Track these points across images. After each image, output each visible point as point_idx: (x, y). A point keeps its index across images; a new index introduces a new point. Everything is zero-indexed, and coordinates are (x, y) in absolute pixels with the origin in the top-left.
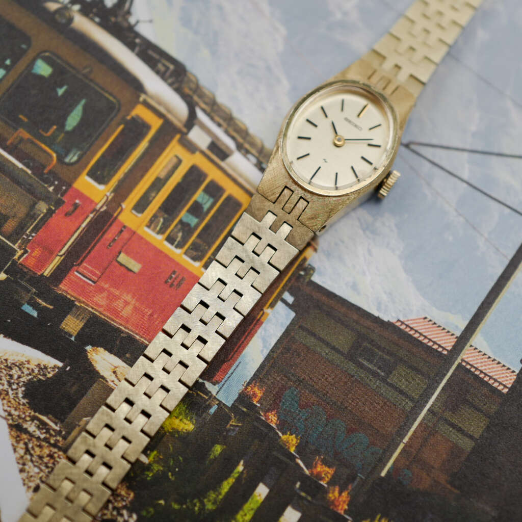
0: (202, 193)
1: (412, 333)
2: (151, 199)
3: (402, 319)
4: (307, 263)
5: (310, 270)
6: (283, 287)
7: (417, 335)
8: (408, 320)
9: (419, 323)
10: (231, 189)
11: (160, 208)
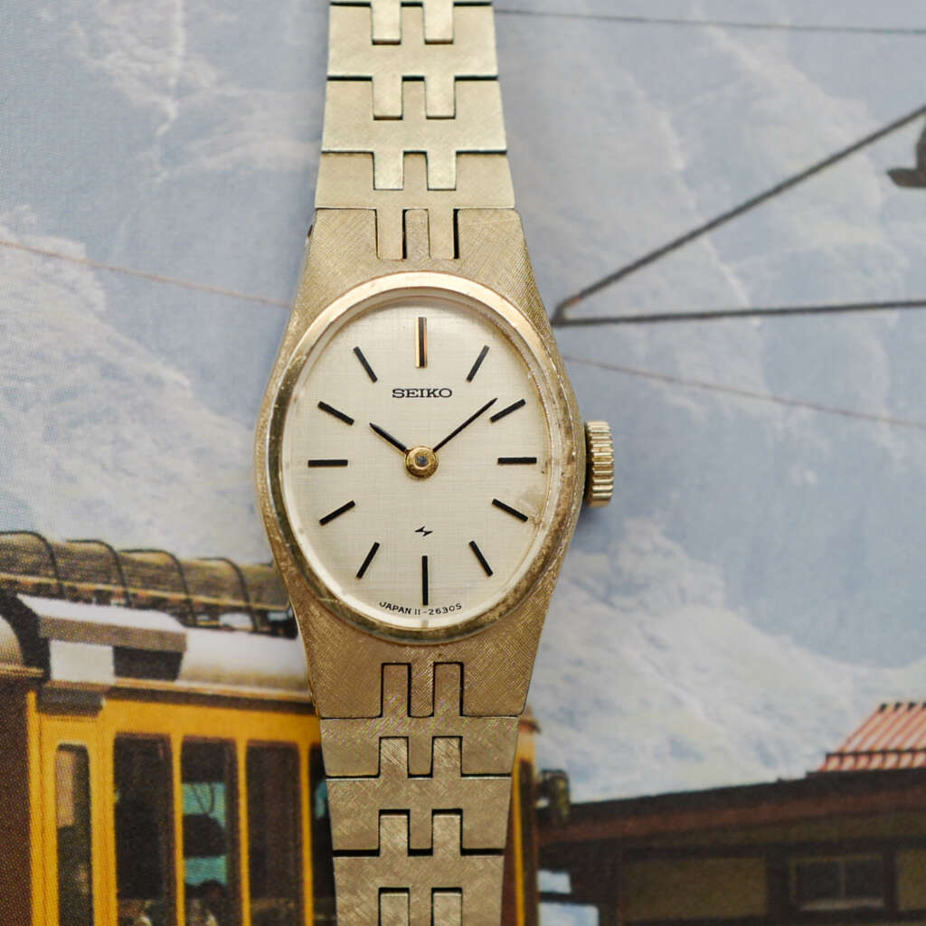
0: (187, 787)
1: (876, 763)
2: (84, 890)
3: (833, 748)
4: (536, 771)
5: (553, 784)
6: (525, 868)
7: (891, 762)
8: (849, 741)
9: (876, 728)
10: (244, 729)
11: (120, 896)
